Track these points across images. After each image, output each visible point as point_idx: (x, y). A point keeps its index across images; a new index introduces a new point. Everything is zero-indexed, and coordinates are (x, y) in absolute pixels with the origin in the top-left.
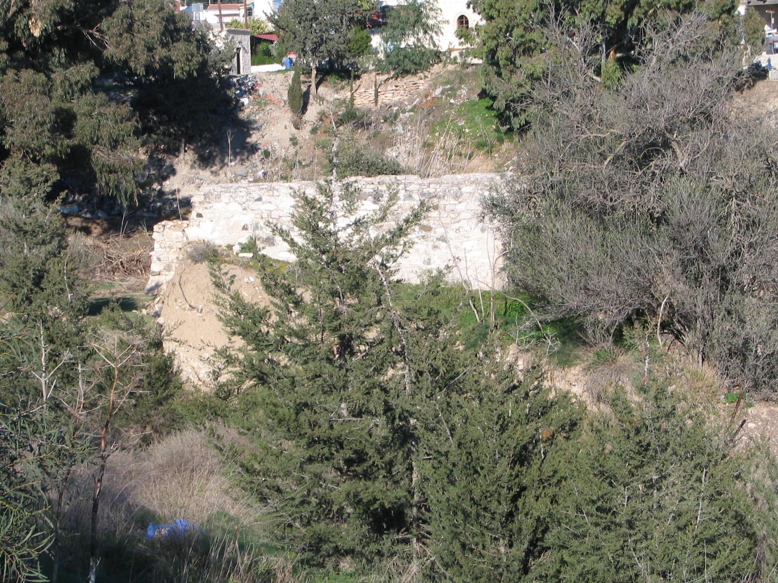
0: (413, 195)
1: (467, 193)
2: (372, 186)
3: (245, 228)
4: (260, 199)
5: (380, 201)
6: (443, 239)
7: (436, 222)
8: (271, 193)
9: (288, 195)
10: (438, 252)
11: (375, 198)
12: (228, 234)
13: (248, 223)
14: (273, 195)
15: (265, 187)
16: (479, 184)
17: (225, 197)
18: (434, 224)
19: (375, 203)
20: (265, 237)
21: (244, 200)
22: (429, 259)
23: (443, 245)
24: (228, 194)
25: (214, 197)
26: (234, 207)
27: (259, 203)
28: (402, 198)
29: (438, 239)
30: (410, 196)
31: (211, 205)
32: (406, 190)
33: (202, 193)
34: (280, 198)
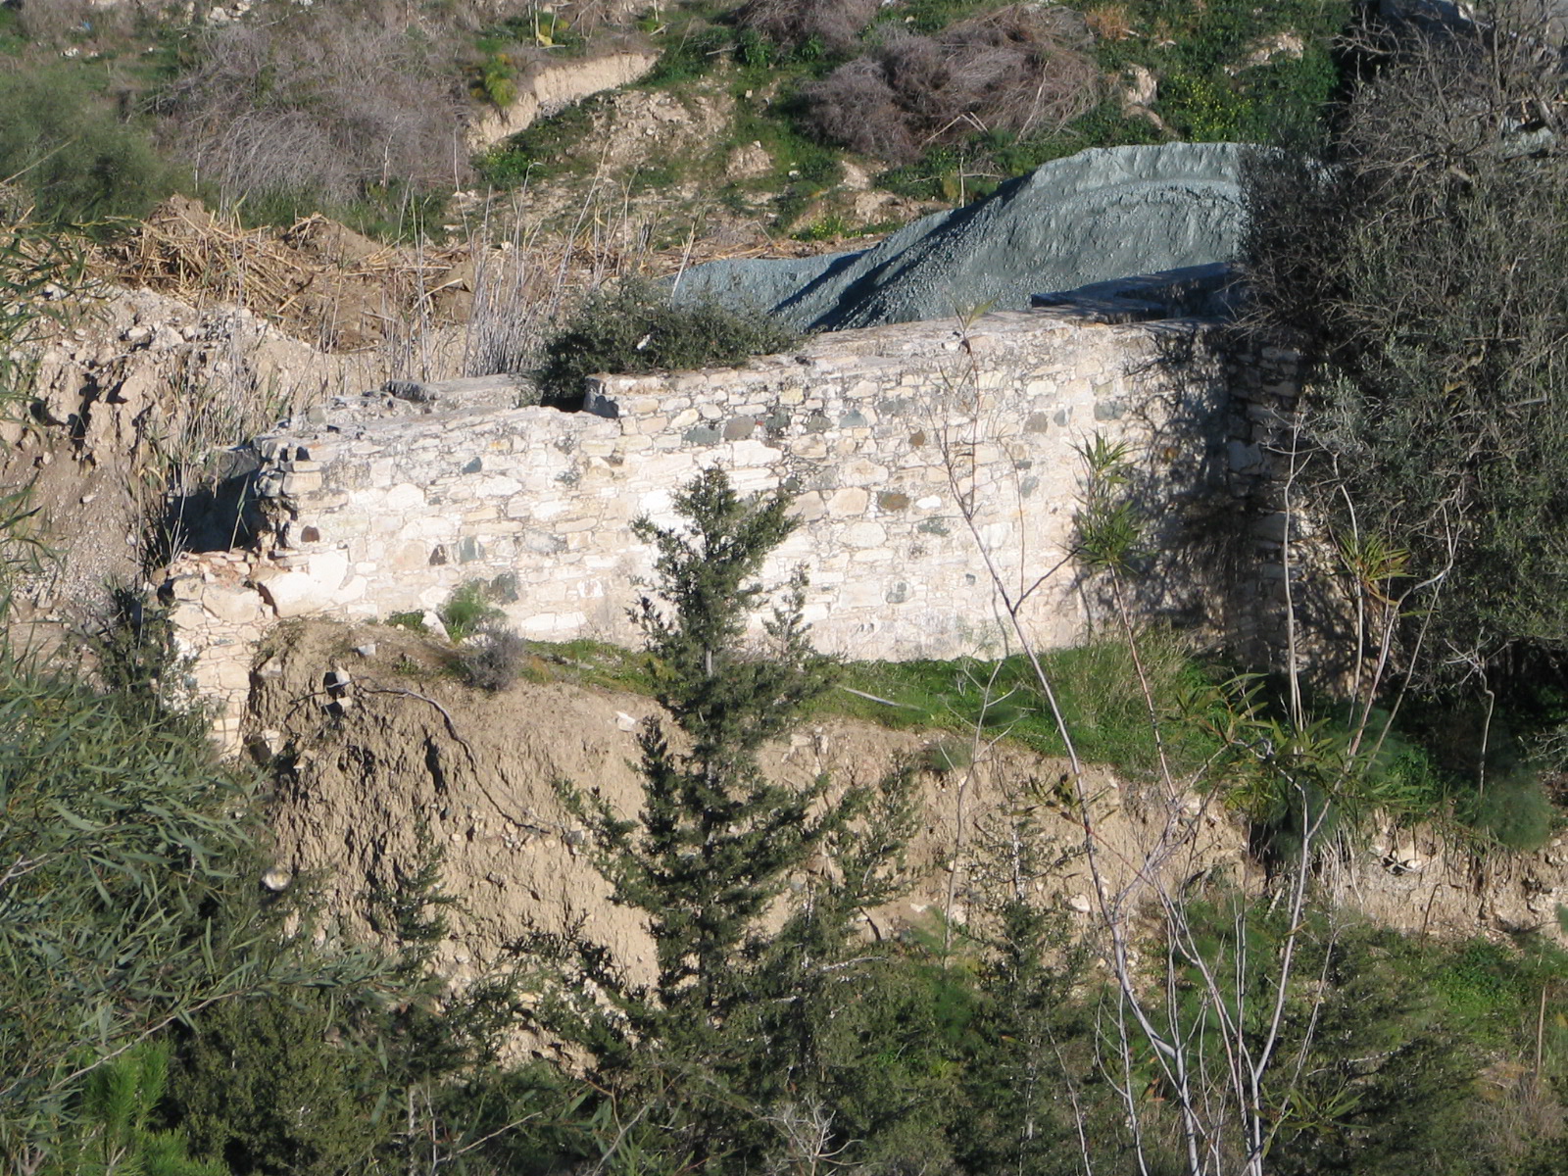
0: (863, 411)
1: (987, 391)
2: (764, 396)
3: (437, 558)
4: (475, 467)
5: (781, 436)
6: (934, 525)
7: (919, 482)
8: (505, 444)
9: (550, 446)
10: (923, 563)
11: (770, 430)
12: (391, 583)
13: (447, 542)
14: (511, 451)
15: (487, 427)
16: (1016, 363)
17: (381, 471)
18: (914, 486)
19: (770, 443)
20: (491, 578)
21: (433, 474)
22: (902, 587)
23: (933, 542)
24: (390, 461)
25: (351, 472)
26: (408, 496)
27: (475, 477)
28: (836, 421)
29: (923, 529)
30: (856, 414)
31: (342, 499)
32: (846, 400)
33: (316, 466)
34: (530, 455)
